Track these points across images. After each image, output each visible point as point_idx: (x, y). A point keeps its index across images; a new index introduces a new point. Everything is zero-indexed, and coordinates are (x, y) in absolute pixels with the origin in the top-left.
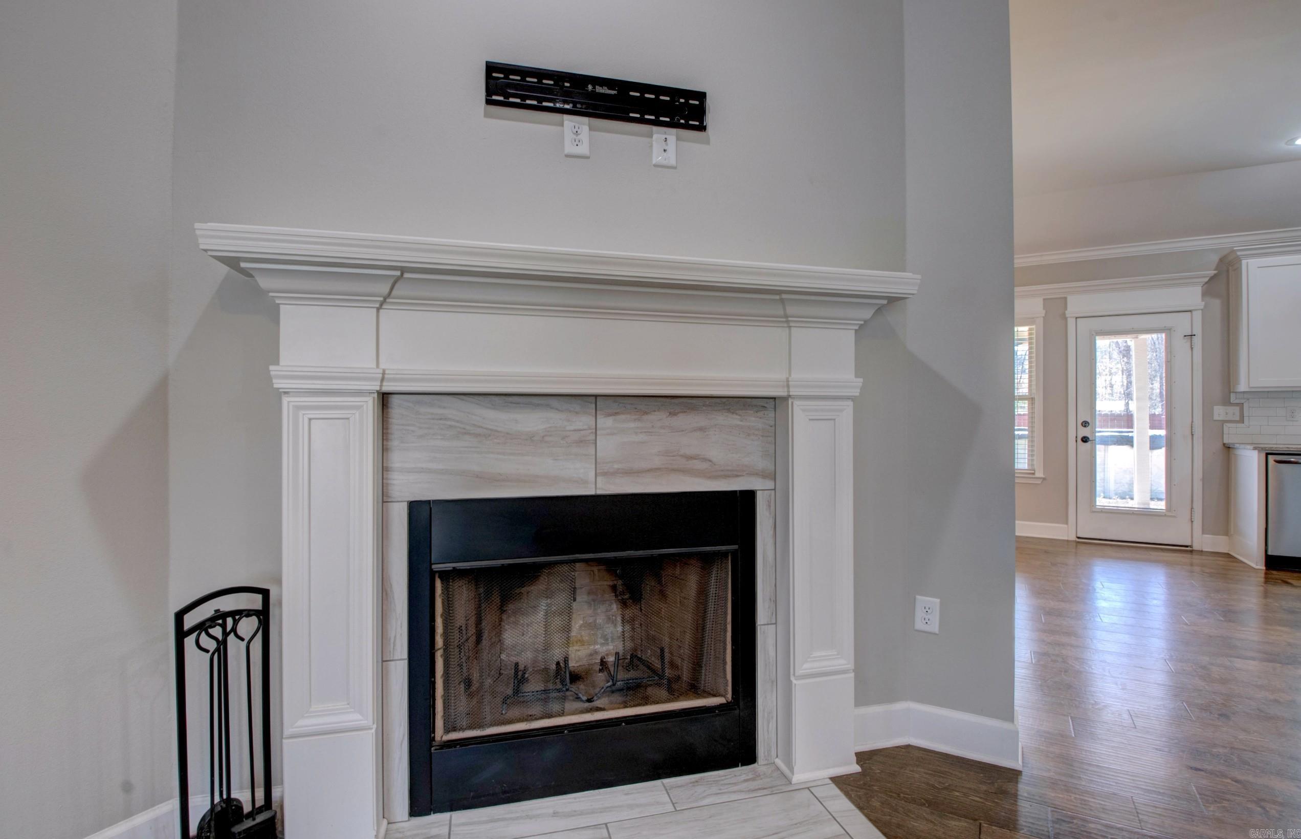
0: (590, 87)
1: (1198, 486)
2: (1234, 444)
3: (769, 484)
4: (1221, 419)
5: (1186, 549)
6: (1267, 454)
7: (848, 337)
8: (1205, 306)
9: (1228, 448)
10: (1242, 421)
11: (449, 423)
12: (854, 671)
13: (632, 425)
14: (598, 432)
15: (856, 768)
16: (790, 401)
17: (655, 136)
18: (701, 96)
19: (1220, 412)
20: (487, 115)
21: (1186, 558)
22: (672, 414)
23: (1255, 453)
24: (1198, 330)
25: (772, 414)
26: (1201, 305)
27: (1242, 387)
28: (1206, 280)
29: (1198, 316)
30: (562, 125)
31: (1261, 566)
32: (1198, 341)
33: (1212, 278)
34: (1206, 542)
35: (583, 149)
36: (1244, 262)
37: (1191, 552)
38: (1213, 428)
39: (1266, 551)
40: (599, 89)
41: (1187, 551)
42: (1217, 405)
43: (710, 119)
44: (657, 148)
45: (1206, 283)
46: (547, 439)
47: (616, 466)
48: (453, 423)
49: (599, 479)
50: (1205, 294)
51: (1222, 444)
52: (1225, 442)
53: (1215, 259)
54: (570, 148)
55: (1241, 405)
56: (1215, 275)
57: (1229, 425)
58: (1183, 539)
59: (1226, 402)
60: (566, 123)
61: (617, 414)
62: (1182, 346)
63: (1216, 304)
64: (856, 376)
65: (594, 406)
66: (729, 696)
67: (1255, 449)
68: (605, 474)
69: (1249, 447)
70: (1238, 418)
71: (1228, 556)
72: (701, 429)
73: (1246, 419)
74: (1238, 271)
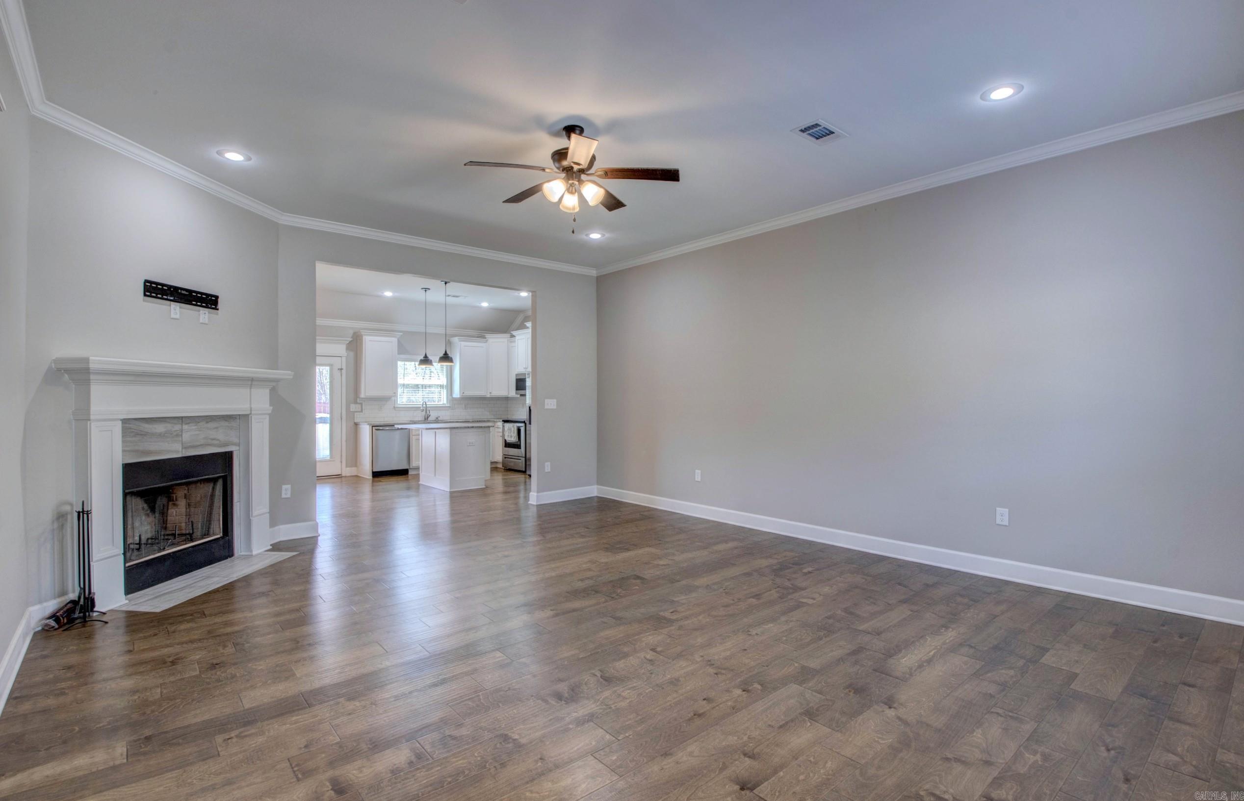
0: (180, 291)
1: (344, 443)
2: (359, 422)
3: (237, 448)
4: (353, 410)
5: (339, 476)
6: (372, 426)
7: (267, 391)
8: (348, 355)
9: (356, 424)
10: (362, 411)
11: (132, 430)
12: (269, 513)
13: (194, 427)
14: (183, 431)
15: (271, 547)
16: (250, 416)
17: (201, 312)
18: (217, 297)
19: (353, 407)
20: (144, 301)
21: (339, 480)
22: (207, 422)
23: (368, 426)
24: (344, 367)
25: (238, 421)
26: (345, 354)
27: (362, 396)
28: (348, 342)
29: (344, 359)
30: (170, 306)
31: (371, 477)
32: (344, 372)
33: (350, 342)
34: (347, 472)
35: (178, 316)
36: (364, 337)
37: (341, 477)
38: (350, 414)
39: (372, 470)
40: (183, 292)
41: (339, 477)
42: (352, 404)
43: (220, 306)
44: (202, 316)
45: (348, 344)
46: (166, 435)
47: (189, 445)
48: (133, 430)
49: (183, 450)
50: (348, 349)
51: (353, 423)
52: (355, 421)
53: (351, 332)
54: (173, 316)
55: (361, 404)
56: (351, 341)
57: (357, 413)
58: (337, 472)
59: (356, 403)
60: (172, 305)
61: (189, 423)
62: (337, 374)
63: (352, 354)
64: (270, 406)
65: (181, 421)
66: (221, 534)
67: (368, 424)
68: (186, 448)
69: (365, 423)
70: (360, 410)
71: (357, 476)
72: (217, 428)
73: (363, 411)
74: (361, 340)
